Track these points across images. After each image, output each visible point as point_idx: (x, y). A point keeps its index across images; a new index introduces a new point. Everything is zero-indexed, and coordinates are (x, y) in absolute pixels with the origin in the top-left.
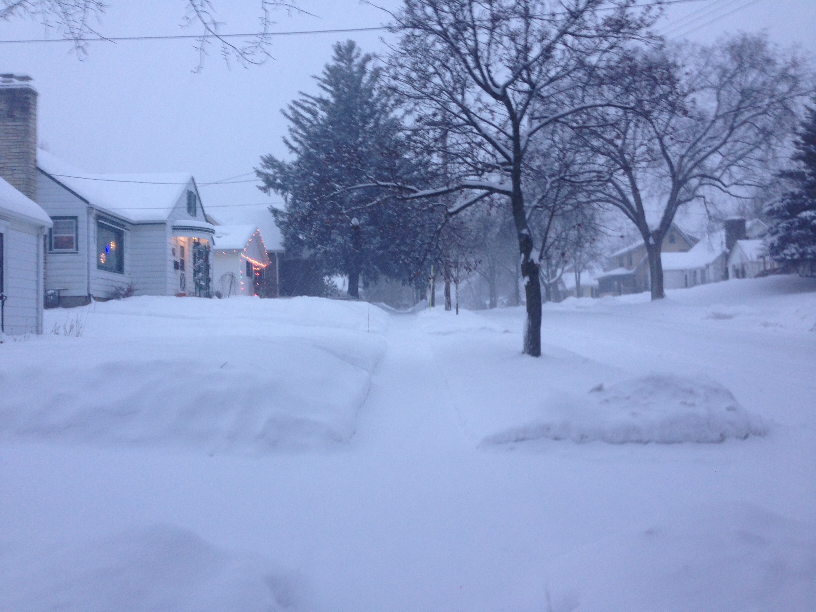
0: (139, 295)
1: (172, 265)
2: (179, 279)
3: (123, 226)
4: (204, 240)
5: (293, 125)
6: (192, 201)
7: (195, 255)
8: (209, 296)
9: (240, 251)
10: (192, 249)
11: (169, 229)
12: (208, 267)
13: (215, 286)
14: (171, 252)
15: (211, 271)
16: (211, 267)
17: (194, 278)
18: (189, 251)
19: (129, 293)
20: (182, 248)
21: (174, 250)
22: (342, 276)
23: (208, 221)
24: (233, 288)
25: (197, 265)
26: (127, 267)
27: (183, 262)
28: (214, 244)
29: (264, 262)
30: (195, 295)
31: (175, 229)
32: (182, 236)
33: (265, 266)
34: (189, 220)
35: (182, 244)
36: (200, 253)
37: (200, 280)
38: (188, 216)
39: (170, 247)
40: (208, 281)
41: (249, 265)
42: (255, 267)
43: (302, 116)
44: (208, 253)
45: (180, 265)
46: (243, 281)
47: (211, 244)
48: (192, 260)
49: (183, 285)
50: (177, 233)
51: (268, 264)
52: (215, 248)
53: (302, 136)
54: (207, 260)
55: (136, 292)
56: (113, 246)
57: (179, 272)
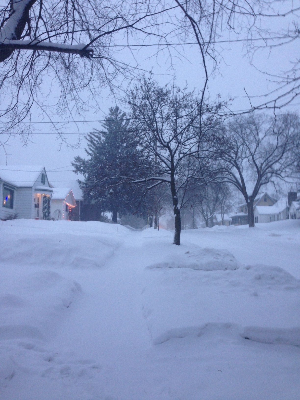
0: (19, 218)
1: (34, 205)
2: (36, 212)
3: (14, 189)
4: (48, 195)
5: (89, 143)
6: (43, 178)
7: (44, 202)
8: (49, 219)
9: (63, 200)
10: (42, 199)
11: (33, 190)
12: (49, 207)
13: (52, 215)
14: (33, 200)
15: (50, 209)
16: (51, 206)
17: (43, 212)
18: (41, 199)
19: (15, 217)
20: (38, 198)
21: (35, 199)
22: (110, 212)
23: (50, 187)
24: (60, 217)
25: (45, 206)
26: (14, 206)
27: (38, 204)
28: (52, 196)
29: (74, 205)
30: (43, 219)
31: (36, 190)
32: (38, 193)
33: (74, 207)
34: (42, 186)
35: (38, 196)
36: (46, 200)
37: (45, 212)
38: (42, 184)
39: (33, 198)
40: (49, 213)
41: (67, 206)
42: (70, 207)
43: (94, 139)
44: (49, 201)
45: (37, 205)
46: (64, 213)
47: (51, 197)
48: (42, 203)
49: (38, 215)
50: (37, 192)
51: (76, 206)
52: (52, 198)
53: (93, 148)
54: (49, 204)
55: (18, 217)
56: (9, 197)
57: (37, 209)
